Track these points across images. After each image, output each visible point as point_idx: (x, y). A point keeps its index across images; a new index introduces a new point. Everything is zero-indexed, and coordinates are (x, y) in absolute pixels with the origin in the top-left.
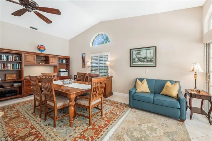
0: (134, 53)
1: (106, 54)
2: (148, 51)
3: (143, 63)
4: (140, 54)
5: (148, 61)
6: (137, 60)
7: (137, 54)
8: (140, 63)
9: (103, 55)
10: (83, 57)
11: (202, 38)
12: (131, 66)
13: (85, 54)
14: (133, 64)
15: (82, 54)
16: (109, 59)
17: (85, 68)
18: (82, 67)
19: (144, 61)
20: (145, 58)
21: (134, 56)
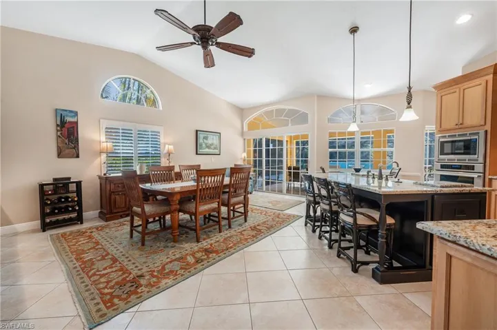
1: (156, 128)
9: (150, 130)
10: (62, 123)
11: (242, 134)
12: (197, 154)
13: (76, 114)
14: (200, 151)
15: (56, 110)
16: (162, 140)
17: (78, 157)
18: (60, 155)
20: (212, 144)
21: (201, 141)
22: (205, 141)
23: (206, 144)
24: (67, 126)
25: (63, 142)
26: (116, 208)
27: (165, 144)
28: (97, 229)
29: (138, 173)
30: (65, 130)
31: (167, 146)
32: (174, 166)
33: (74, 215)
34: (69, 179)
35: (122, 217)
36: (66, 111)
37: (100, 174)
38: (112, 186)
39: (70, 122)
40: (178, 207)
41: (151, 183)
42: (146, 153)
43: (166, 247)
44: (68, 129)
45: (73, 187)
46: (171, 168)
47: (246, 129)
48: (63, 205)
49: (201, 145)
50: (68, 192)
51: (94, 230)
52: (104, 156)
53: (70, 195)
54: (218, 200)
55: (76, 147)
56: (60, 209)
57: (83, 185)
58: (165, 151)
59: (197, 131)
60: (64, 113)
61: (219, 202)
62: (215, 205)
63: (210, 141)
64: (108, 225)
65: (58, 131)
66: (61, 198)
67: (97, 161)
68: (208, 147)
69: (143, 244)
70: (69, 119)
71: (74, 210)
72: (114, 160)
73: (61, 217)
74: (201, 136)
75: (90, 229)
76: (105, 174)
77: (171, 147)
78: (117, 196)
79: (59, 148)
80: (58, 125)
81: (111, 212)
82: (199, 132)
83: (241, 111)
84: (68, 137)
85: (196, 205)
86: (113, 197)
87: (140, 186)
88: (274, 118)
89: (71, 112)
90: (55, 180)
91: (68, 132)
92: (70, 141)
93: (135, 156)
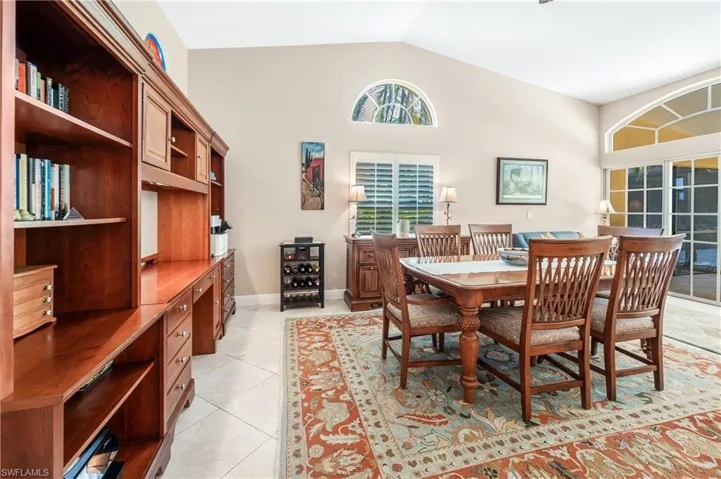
1: (424, 160)
2: (534, 169)
4: (519, 175)
5: (534, 192)
6: (512, 186)
7: (513, 172)
8: (519, 195)
9: (418, 164)
10: (308, 161)
11: (599, 159)
12: (498, 203)
13: (322, 146)
14: (504, 198)
15: (302, 143)
16: (437, 179)
17: (322, 208)
18: (304, 206)
19: (526, 192)
20: (529, 184)
21: (506, 177)
22: (515, 178)
23: (517, 184)
24: (312, 164)
25: (307, 187)
26: (365, 292)
27: (441, 186)
28: (339, 321)
29: (398, 236)
30: (310, 170)
31: (445, 190)
32: (459, 226)
33: (315, 292)
34: (311, 239)
35: (372, 306)
36: (312, 143)
37: (346, 234)
38: (362, 255)
39: (316, 160)
40: (477, 321)
41: (419, 256)
42: (410, 202)
43: (450, 410)
44: (314, 168)
45: (315, 252)
46: (454, 230)
47: (608, 146)
48: (304, 277)
49: (506, 186)
50: (309, 258)
51: (334, 324)
52: (354, 207)
53: (312, 263)
54: (581, 321)
55: (321, 195)
56: (299, 282)
57: (326, 249)
58: (442, 199)
59: (499, 160)
60: (310, 147)
61: (582, 328)
62: (572, 333)
63: (524, 179)
64: (352, 319)
65: (303, 172)
66: (302, 266)
67: (345, 216)
68: (522, 190)
69: (403, 385)
70: (315, 155)
71: (314, 286)
72: (367, 213)
73: (301, 293)
74: (507, 168)
75: (329, 320)
76: (353, 235)
77: (452, 192)
78: (367, 272)
79: (303, 196)
80: (303, 165)
81: (358, 297)
82: (502, 162)
83: (598, 110)
84: (314, 181)
85: (524, 326)
86: (362, 272)
87: (402, 261)
88: (710, 109)
89: (317, 144)
90: (297, 240)
91: (313, 173)
92: (315, 186)
93: (395, 207)
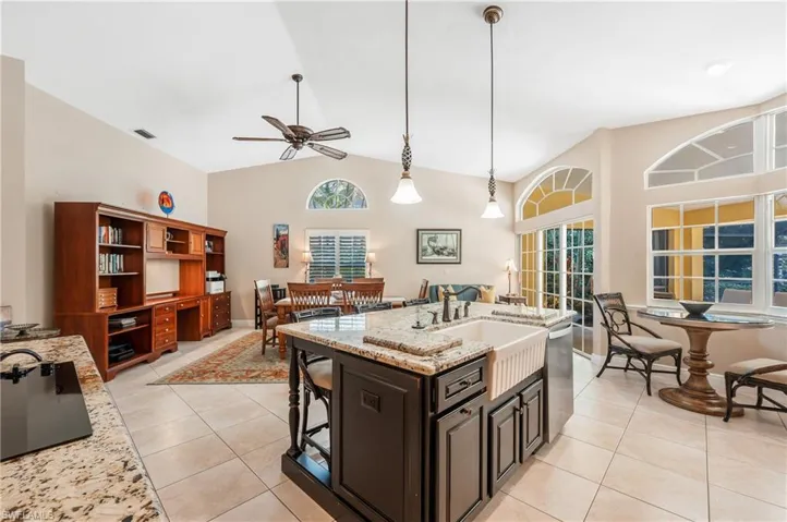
0: (425, 237)
1: (359, 233)
2: (449, 236)
3: (441, 257)
4: (435, 241)
5: (449, 254)
6: (430, 250)
7: (430, 239)
8: (435, 257)
9: (353, 235)
10: (278, 236)
11: (512, 226)
12: (418, 262)
13: (287, 227)
14: (423, 259)
15: (274, 225)
16: (369, 246)
17: (288, 266)
18: (276, 265)
19: (442, 254)
20: (445, 248)
21: (424, 243)
22: (432, 243)
23: (433, 248)
24: (281, 239)
25: (278, 253)
30: (279, 242)
34: (278, 286)
36: (280, 225)
39: (283, 235)
42: (347, 262)
44: (282, 241)
47: (519, 216)
49: (425, 250)
52: (307, 266)
55: (286, 258)
59: (418, 230)
60: (279, 227)
63: (440, 244)
65: (275, 244)
68: (438, 252)
70: (282, 233)
72: (316, 270)
74: (425, 238)
79: (275, 259)
80: (275, 239)
82: (421, 232)
84: (282, 249)
89: (284, 225)
91: (282, 244)
92: (283, 252)
93: (337, 265)
